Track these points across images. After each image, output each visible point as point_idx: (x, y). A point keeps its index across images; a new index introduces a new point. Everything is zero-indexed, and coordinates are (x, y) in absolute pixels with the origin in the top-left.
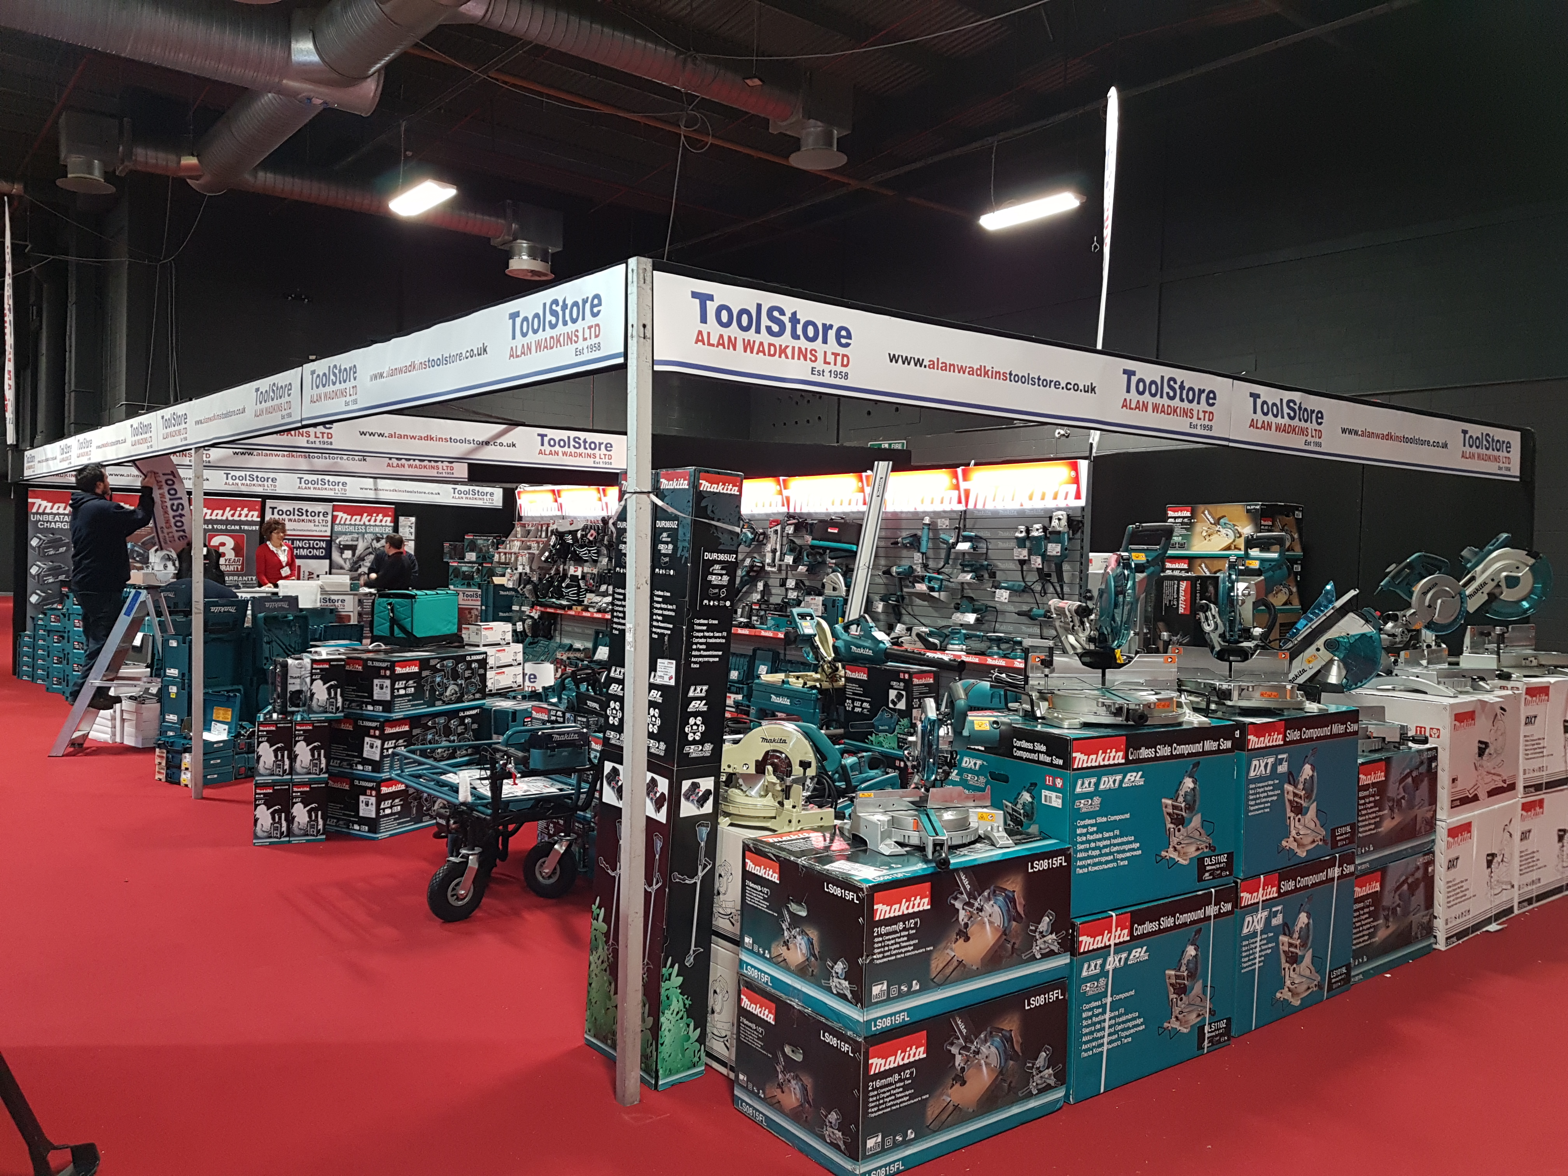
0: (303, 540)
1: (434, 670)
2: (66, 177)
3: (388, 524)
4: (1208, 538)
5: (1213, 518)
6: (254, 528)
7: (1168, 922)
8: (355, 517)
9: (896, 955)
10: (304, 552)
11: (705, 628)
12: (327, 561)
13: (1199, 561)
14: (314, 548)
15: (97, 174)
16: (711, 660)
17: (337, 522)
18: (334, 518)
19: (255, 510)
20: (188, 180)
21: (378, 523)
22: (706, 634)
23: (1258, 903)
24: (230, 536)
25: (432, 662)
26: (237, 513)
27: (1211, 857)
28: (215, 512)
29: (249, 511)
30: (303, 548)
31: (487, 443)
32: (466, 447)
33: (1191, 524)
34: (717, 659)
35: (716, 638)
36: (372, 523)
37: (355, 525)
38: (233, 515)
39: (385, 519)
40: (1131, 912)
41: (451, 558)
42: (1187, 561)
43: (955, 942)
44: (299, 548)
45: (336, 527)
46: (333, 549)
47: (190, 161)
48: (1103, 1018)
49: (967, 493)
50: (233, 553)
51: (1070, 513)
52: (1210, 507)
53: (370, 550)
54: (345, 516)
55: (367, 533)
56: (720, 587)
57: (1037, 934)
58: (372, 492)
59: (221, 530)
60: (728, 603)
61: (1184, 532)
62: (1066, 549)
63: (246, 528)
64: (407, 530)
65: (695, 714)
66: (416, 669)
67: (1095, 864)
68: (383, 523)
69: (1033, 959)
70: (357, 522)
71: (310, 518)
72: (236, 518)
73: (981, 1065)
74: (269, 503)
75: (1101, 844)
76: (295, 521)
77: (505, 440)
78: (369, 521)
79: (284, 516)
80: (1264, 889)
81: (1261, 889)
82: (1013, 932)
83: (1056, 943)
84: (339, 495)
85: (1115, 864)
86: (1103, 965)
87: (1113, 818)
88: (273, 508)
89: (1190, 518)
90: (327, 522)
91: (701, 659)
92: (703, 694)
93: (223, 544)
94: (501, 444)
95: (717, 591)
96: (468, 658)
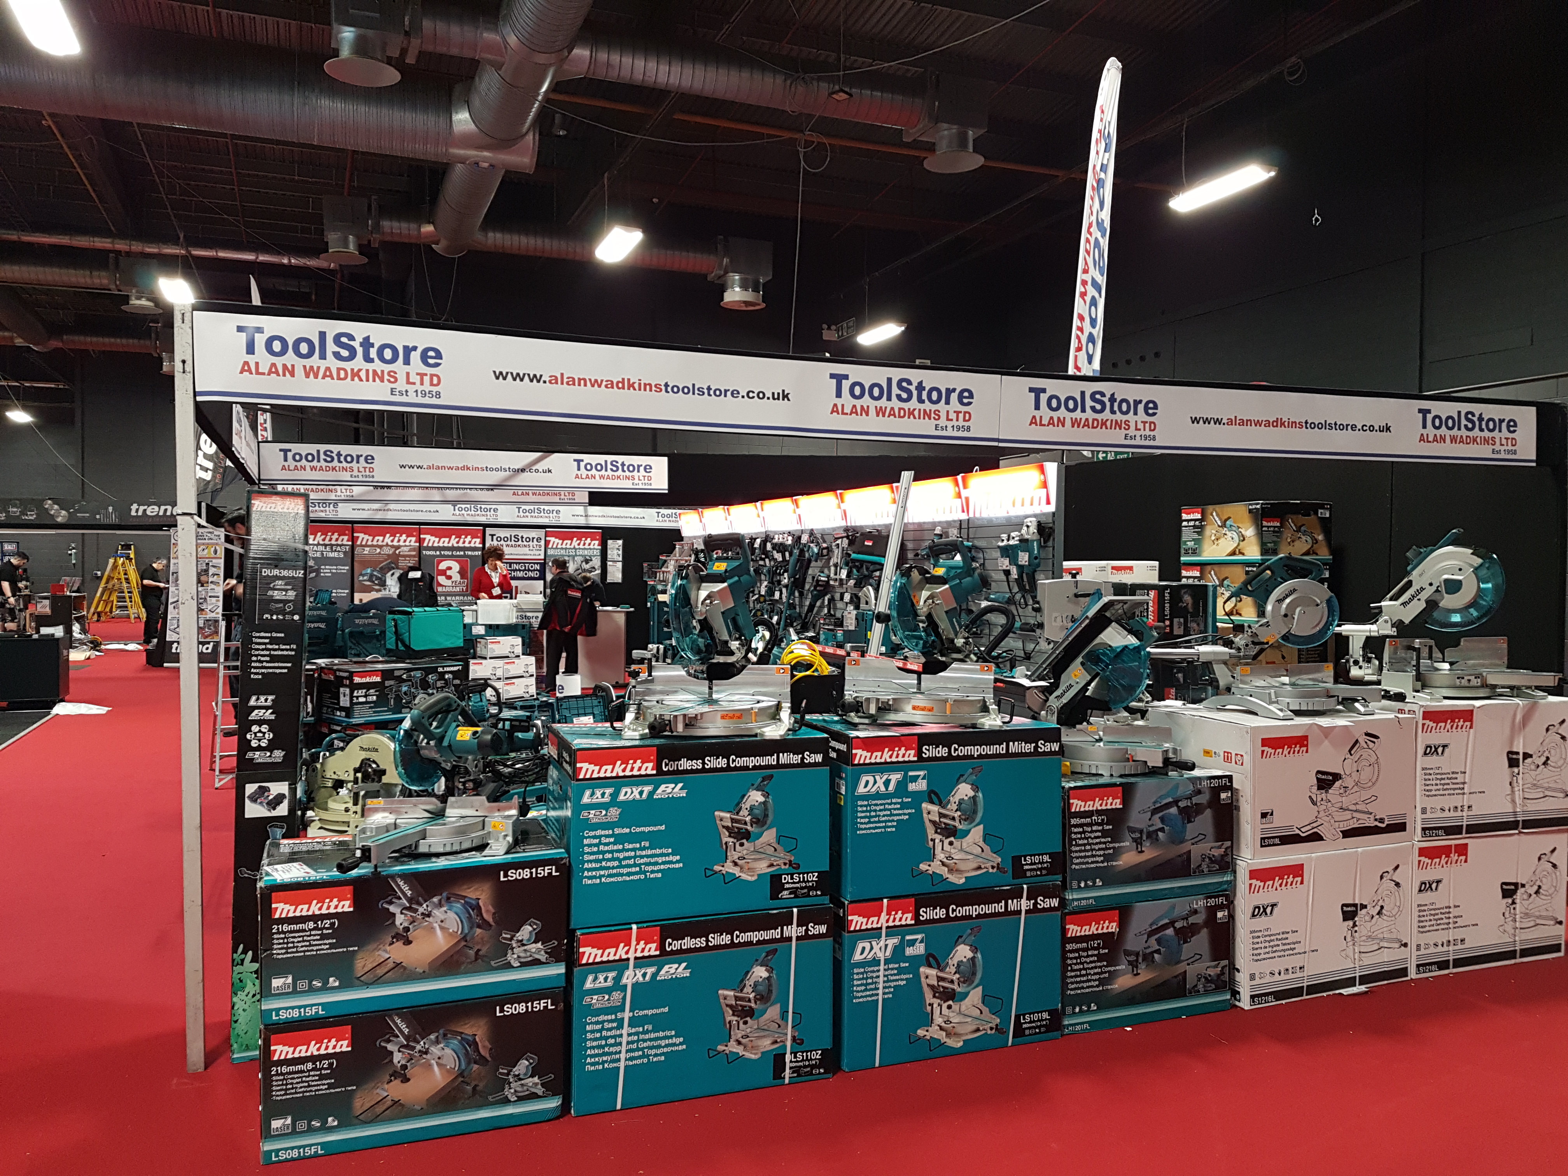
0: (520, 563)
1: (400, 680)
2: (327, 251)
3: (596, 547)
4: (1216, 542)
5: (1220, 519)
6: (476, 553)
7: (716, 939)
8: (565, 542)
9: (304, 951)
10: (520, 574)
11: (267, 641)
12: (542, 582)
13: (1209, 567)
14: (529, 570)
15: (352, 248)
16: (278, 671)
17: (550, 546)
18: (547, 543)
19: (477, 537)
20: (433, 246)
21: (587, 546)
22: (269, 647)
23: (881, 928)
24: (456, 561)
25: (397, 673)
26: (462, 540)
27: (792, 875)
28: (442, 540)
29: (472, 538)
30: (520, 570)
31: (523, 470)
32: (502, 475)
33: (1202, 527)
34: (286, 671)
35: (282, 650)
36: (581, 546)
37: (566, 549)
38: (458, 543)
39: (593, 542)
40: (661, 926)
41: (649, 577)
42: (1199, 568)
43: (390, 944)
44: (516, 570)
45: (549, 551)
46: (547, 571)
47: (428, 228)
48: (618, 1032)
49: (967, 499)
50: (458, 575)
51: (1043, 520)
52: (1217, 507)
53: (580, 571)
54: (557, 541)
55: (576, 555)
56: (285, 602)
57: (513, 942)
58: (583, 518)
59: (448, 556)
60: (296, 617)
61: (1196, 536)
62: (1036, 558)
63: (470, 553)
64: (615, 552)
65: (260, 722)
66: (378, 679)
67: (610, 876)
68: (591, 547)
69: (508, 966)
70: (568, 546)
71: (525, 543)
72: (461, 545)
73: (430, 1065)
74: (489, 531)
75: (621, 855)
76: (512, 546)
77: (540, 466)
78: (579, 544)
79: (502, 542)
80: (889, 914)
81: (884, 914)
82: (476, 939)
83: (543, 953)
84: (554, 522)
85: (643, 876)
86: (618, 979)
87: (638, 830)
88: (492, 536)
89: (1201, 520)
90: (540, 546)
91: (263, 671)
92: (269, 703)
93: (450, 568)
94: (537, 471)
95: (281, 605)
96: (440, 670)
